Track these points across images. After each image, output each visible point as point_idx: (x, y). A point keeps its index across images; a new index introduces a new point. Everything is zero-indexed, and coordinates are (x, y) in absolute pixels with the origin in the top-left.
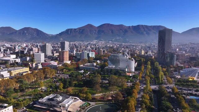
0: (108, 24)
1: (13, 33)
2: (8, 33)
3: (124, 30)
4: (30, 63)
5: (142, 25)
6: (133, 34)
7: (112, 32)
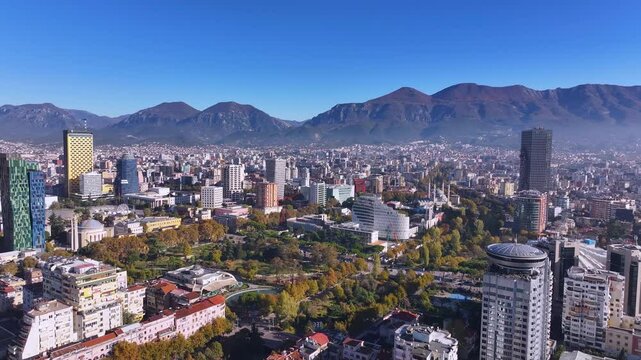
0: (470, 87)
1: (188, 120)
2: (178, 120)
3: (524, 105)
4: (189, 209)
5: (597, 87)
6: (555, 118)
7: (482, 112)
